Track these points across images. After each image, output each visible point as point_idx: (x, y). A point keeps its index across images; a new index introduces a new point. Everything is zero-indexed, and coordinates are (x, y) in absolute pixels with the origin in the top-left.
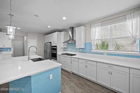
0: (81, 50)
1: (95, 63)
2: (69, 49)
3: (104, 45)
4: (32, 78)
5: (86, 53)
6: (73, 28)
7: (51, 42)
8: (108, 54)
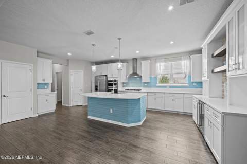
0: (146, 85)
1: (162, 95)
2: (131, 85)
3: (164, 80)
4: (141, 100)
5: (151, 87)
6: (136, 59)
7: (106, 76)
8: (170, 87)
